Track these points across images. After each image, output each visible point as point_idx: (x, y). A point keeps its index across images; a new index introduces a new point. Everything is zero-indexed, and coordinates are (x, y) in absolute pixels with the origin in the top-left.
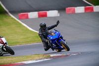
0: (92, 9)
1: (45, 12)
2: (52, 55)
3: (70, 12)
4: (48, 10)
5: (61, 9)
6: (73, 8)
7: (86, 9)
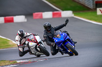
0: (60, 14)
1: (12, 17)
2: (18, 62)
3: (38, 17)
4: (15, 16)
5: (28, 15)
6: (41, 13)
7: (54, 15)
